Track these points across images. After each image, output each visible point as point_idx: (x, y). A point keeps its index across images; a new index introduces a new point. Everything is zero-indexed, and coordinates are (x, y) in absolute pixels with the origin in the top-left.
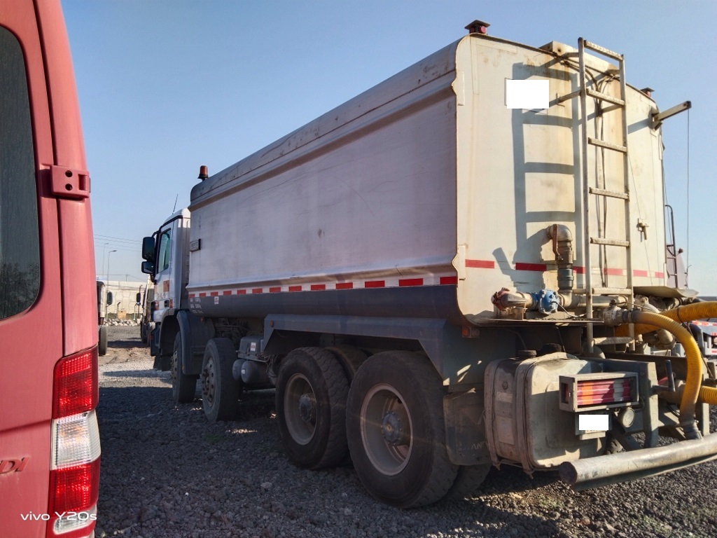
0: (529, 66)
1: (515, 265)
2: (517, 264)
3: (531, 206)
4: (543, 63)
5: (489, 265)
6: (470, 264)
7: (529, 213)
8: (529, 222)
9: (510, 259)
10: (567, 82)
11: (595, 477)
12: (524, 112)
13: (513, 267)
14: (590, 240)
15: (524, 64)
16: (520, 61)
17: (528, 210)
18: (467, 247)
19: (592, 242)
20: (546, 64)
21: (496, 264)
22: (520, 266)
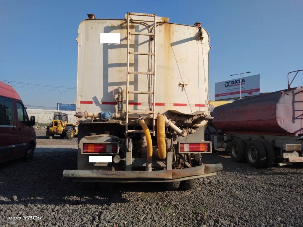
0: (112, 26)
1: (102, 103)
2: (103, 102)
3: (110, 80)
4: (119, 24)
5: (91, 103)
6: (82, 102)
7: (110, 83)
8: (109, 86)
9: (100, 100)
10: (132, 30)
11: (73, 176)
12: (109, 45)
13: (101, 103)
14: (128, 92)
15: (110, 26)
16: (108, 25)
17: (109, 82)
18: (81, 96)
19: (129, 93)
20: (121, 24)
21: (93, 103)
22: (104, 103)
